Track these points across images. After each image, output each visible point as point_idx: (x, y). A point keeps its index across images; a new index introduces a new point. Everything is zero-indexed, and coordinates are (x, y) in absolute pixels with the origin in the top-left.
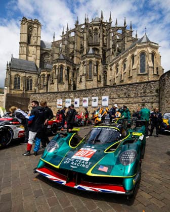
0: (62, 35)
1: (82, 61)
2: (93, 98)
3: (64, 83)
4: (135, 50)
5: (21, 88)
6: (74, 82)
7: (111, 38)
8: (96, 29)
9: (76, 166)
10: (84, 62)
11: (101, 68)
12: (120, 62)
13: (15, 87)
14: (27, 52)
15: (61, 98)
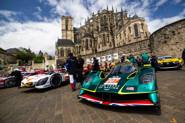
0: (85, 22)
1: (99, 35)
2: (108, 56)
3: (89, 50)
4: (130, 24)
5: (65, 56)
6: (95, 48)
7: (115, 20)
8: (105, 16)
9: (109, 89)
10: (100, 36)
11: (110, 38)
12: (122, 33)
13: (61, 56)
14: (66, 35)
15: (89, 58)
